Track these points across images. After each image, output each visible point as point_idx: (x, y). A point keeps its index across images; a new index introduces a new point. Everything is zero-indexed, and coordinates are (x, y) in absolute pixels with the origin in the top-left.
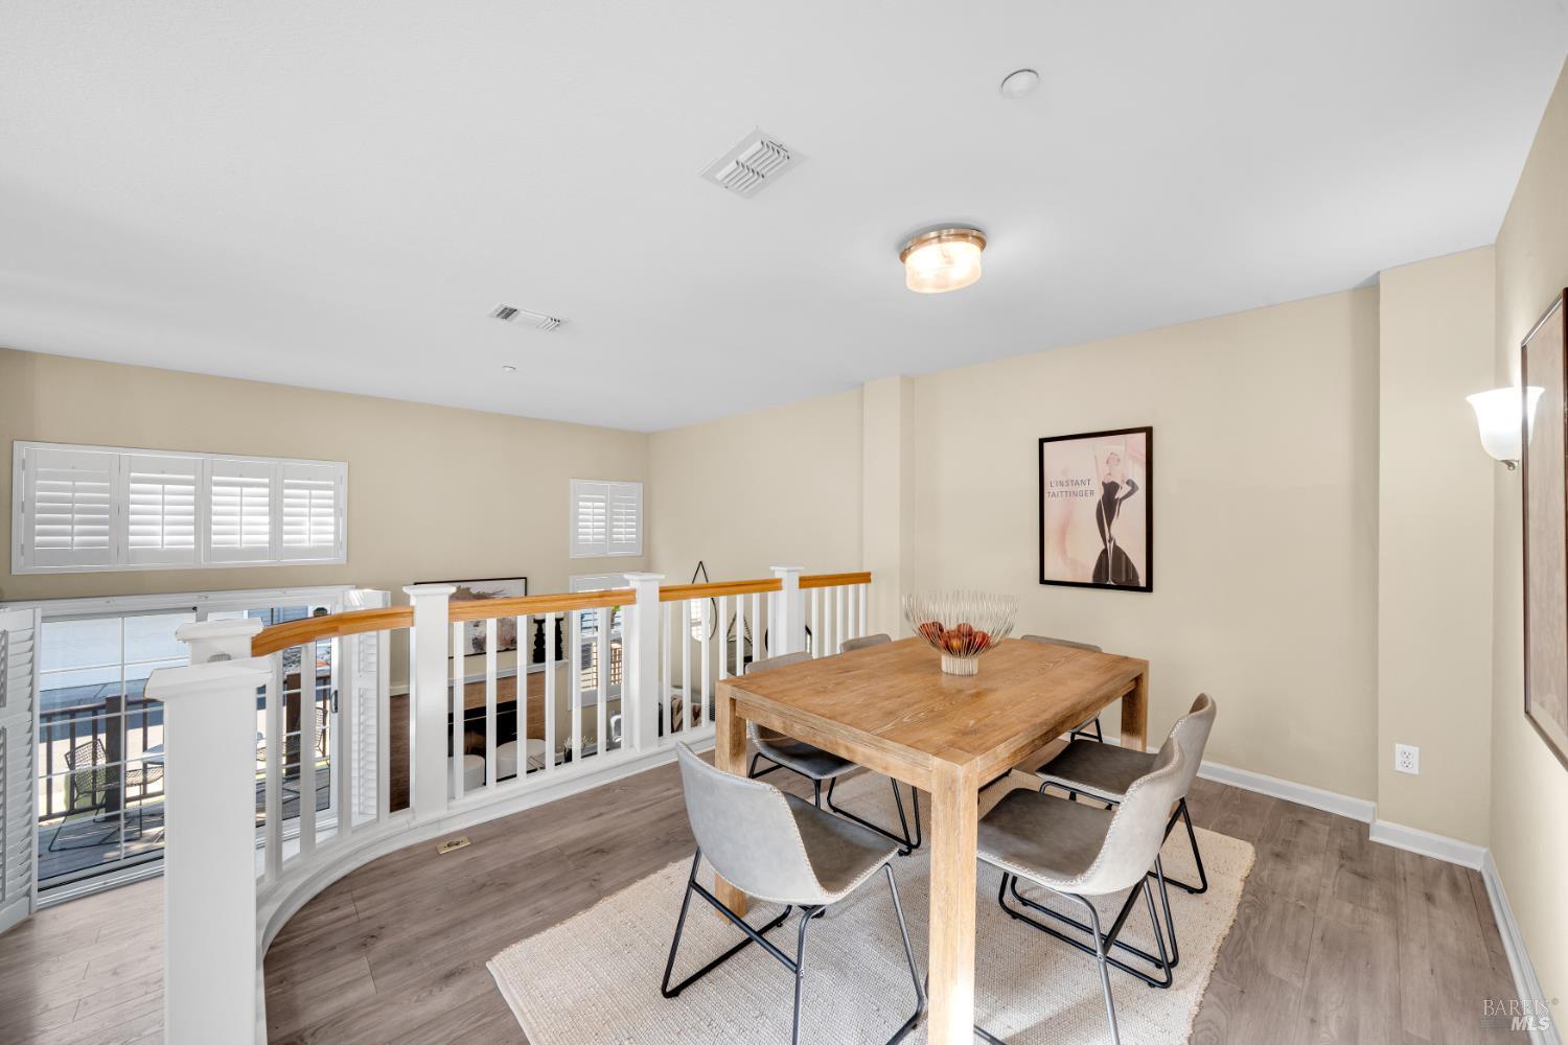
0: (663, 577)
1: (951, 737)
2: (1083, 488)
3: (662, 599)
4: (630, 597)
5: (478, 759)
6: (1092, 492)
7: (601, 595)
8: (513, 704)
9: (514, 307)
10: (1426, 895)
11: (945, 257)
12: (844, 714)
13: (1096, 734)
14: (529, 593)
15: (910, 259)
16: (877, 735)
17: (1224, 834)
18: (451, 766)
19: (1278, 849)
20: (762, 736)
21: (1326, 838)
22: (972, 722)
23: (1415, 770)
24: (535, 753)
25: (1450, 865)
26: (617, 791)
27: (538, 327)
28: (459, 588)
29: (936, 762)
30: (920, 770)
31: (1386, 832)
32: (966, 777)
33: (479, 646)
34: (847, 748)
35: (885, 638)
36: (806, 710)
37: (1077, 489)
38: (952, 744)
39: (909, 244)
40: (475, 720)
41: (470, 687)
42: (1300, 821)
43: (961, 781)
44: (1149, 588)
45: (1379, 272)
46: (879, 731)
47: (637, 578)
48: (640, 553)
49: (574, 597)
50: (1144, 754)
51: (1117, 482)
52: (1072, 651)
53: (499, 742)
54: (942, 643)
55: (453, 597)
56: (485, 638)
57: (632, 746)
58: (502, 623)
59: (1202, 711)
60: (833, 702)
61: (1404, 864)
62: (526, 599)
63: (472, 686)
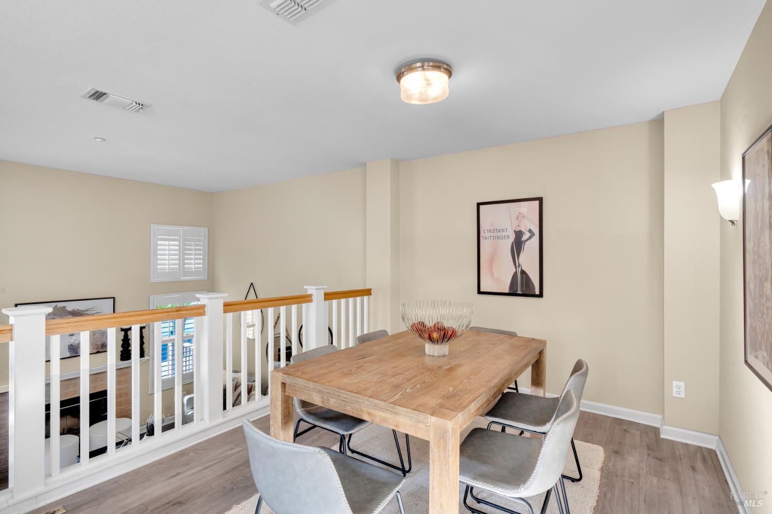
0: (226, 295)
1: (440, 400)
2: (503, 234)
3: (225, 312)
4: (201, 311)
5: (72, 438)
6: (508, 237)
7: (178, 310)
8: (104, 393)
9: (104, 91)
10: (692, 467)
11: (426, 80)
12: (366, 390)
13: (515, 387)
14: (117, 310)
15: (403, 80)
16: (391, 403)
17: (587, 442)
18: (48, 446)
19: (616, 448)
20: (303, 407)
21: (639, 438)
22: (451, 389)
23: (683, 396)
24: (123, 428)
25: (700, 448)
26: (190, 455)
27: (124, 108)
28: (55, 308)
29: (433, 419)
30: (421, 425)
31: (669, 433)
32: (453, 428)
33: (74, 351)
34: (369, 414)
35: (384, 333)
36: (338, 388)
37: (500, 234)
38: (442, 406)
39: (403, 70)
40: (70, 408)
41: (64, 383)
42: (625, 430)
43: (450, 431)
44: (541, 295)
45: (664, 112)
46: (392, 400)
47: (206, 296)
48: (206, 278)
49: (155, 312)
50: (544, 398)
51: (523, 230)
52: (502, 336)
53: (92, 422)
54: (426, 336)
55: (49, 317)
56: (79, 345)
57: (202, 420)
58: (93, 334)
59: (582, 371)
60: (356, 381)
61: (679, 450)
62: (115, 315)
63: (66, 382)
